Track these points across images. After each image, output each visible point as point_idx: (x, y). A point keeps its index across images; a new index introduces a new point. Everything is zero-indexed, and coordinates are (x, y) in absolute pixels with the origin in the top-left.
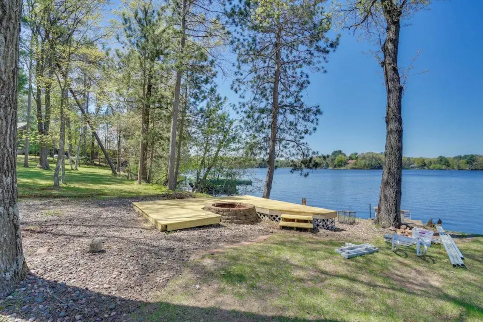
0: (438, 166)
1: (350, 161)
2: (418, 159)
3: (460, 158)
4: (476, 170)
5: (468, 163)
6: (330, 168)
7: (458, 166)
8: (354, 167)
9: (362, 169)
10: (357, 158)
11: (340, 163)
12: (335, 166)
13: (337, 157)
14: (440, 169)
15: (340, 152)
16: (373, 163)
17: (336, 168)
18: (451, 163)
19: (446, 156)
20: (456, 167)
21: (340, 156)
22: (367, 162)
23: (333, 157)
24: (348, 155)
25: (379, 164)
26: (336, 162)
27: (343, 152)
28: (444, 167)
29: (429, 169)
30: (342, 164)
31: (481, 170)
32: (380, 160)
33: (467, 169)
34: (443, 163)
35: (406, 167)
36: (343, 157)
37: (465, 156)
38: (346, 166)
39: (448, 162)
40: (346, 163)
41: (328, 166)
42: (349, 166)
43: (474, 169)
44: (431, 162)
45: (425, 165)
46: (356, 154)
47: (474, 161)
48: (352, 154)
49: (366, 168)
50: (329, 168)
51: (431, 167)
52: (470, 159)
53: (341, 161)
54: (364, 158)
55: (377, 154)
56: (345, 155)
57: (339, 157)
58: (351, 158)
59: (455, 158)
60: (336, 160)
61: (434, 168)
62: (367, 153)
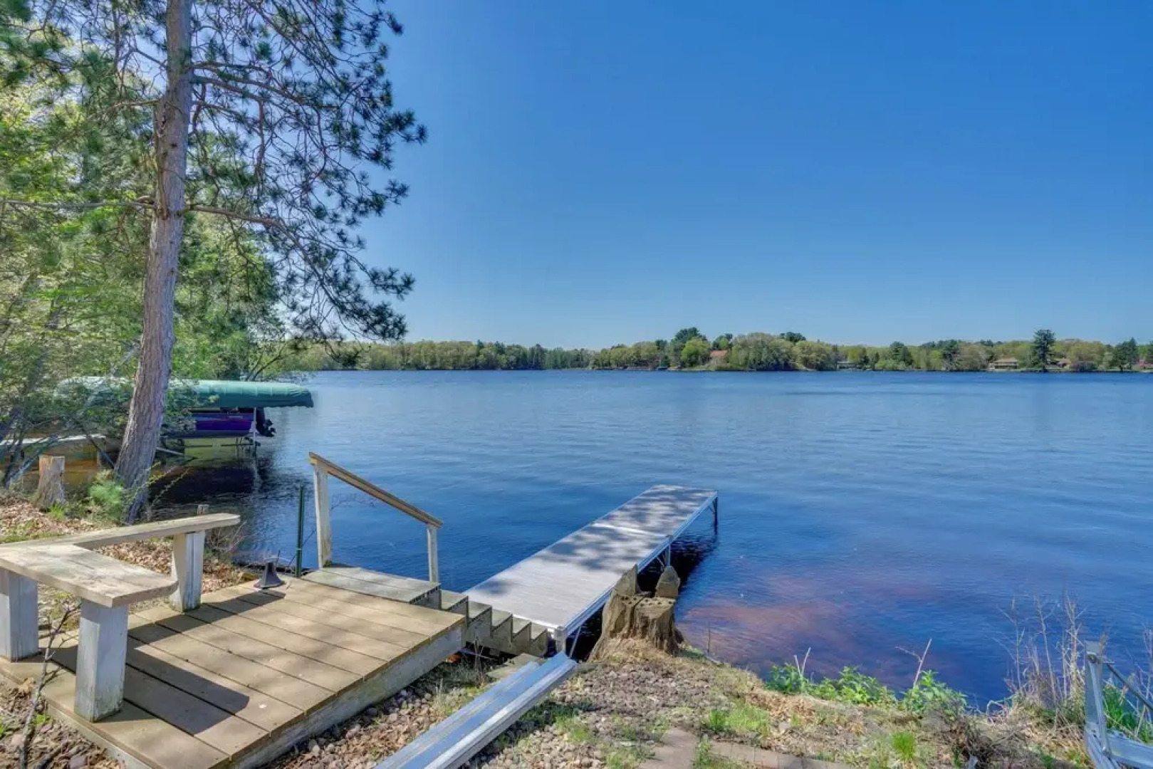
0: (891, 363)
1: (716, 354)
2: (854, 349)
3: (932, 346)
4: (958, 370)
5: (945, 356)
6: (672, 369)
7: (928, 364)
8: (724, 365)
9: (739, 371)
10: (730, 346)
11: (693, 358)
12: (683, 365)
13: (688, 342)
14: (894, 370)
15: (694, 332)
16: (764, 357)
17: (684, 370)
18: (915, 357)
19: (907, 343)
20: (923, 365)
21: (694, 340)
22: (752, 356)
23: (679, 343)
24: (712, 339)
25: (777, 359)
26: (684, 356)
27: (701, 332)
28: (901, 366)
29: (874, 370)
30: (695, 360)
31: (967, 371)
32: (778, 351)
33: (944, 369)
34: (900, 357)
35: (832, 366)
36: (700, 342)
37: (941, 342)
38: (706, 365)
39: (909, 355)
40: (706, 359)
41: (667, 364)
42: (713, 364)
43: (955, 368)
44: (878, 355)
45: (866, 361)
46: (729, 337)
47: (954, 353)
48: (721, 337)
49: (748, 369)
50: (670, 369)
51: (877, 366)
52: (948, 349)
53: (696, 353)
54: (744, 345)
55: (773, 339)
56: (705, 339)
57: (690, 345)
58: (717, 346)
59: (924, 347)
60: (685, 350)
61: (884, 367)
62: (752, 335)
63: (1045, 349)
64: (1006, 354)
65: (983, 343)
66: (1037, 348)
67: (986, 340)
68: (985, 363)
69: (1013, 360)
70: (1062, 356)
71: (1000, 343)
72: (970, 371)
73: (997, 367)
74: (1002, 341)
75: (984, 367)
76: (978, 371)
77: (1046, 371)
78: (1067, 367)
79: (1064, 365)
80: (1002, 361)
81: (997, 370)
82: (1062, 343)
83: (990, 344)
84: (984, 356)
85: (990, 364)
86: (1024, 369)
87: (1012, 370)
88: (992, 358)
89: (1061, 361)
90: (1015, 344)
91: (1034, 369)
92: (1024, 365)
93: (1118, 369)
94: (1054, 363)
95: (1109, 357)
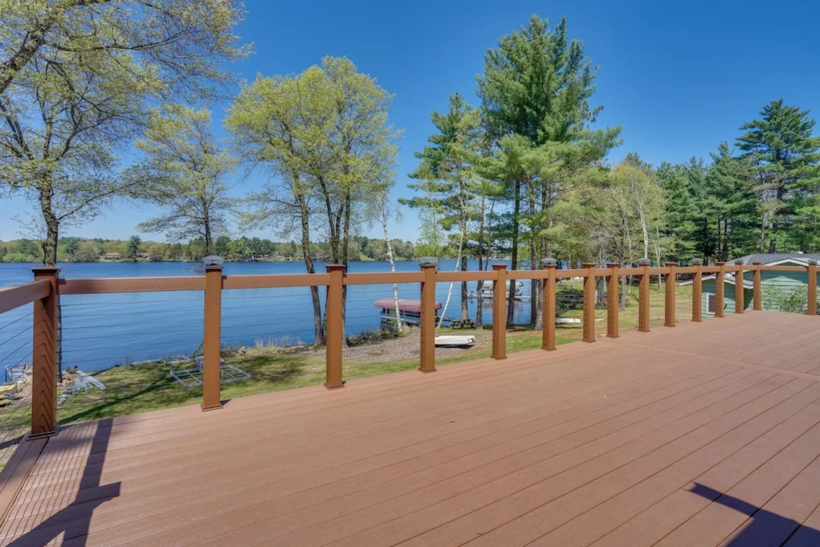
0: (19, 256)
4: (79, 261)
5: (67, 251)
14: (22, 262)
28: (29, 258)
31: (85, 262)
33: (66, 260)
34: (28, 251)
39: (37, 249)
43: (75, 260)
44: (5, 249)
47: (75, 249)
51: (5, 258)
52: (70, 246)
61: (12, 259)
63: (135, 248)
64: (112, 249)
65: (95, 240)
66: (131, 247)
67: (98, 237)
68: (98, 256)
69: (116, 254)
70: (145, 252)
71: (108, 241)
72: (87, 261)
73: (106, 259)
74: (110, 239)
75: (97, 258)
76: (92, 261)
77: (136, 261)
78: (148, 259)
79: (146, 257)
80: (109, 255)
81: (106, 261)
82: (145, 243)
83: (101, 241)
84: (97, 251)
85: (102, 257)
86: (123, 260)
87: (116, 261)
88: (102, 253)
89: (145, 254)
90: (119, 242)
91: (129, 260)
92: (124, 257)
93: (172, 259)
94: (140, 256)
95: (168, 253)
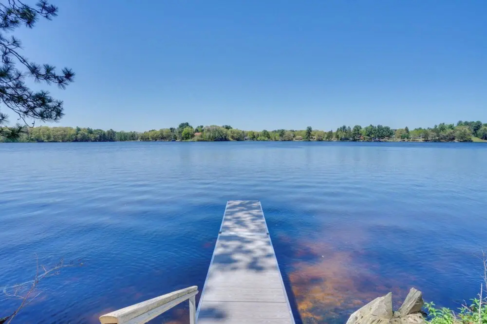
0: (263, 138)
1: (197, 134)
2: (250, 132)
3: (275, 131)
4: (285, 140)
5: (280, 135)
6: (178, 140)
7: (275, 138)
8: (200, 139)
9: (207, 141)
10: (203, 130)
11: (187, 136)
12: (183, 139)
13: (185, 129)
14: (264, 140)
15: (187, 124)
16: (217, 135)
17: (183, 141)
18: (270, 136)
19: (268, 131)
20: (273, 139)
21: (187, 128)
22: (212, 135)
23: (180, 130)
24: (195, 128)
25: (221, 136)
26: (183, 134)
27: (190, 124)
28: (266, 139)
29: (257, 140)
30: (188, 137)
32: (222, 133)
33: (280, 140)
34: (266, 136)
35: (242, 139)
36: (190, 129)
37: (278, 130)
38: (193, 139)
39: (269, 135)
40: (193, 136)
41: (176, 138)
42: (195, 138)
43: (283, 140)
44: (258, 135)
45: (254, 137)
46: (202, 127)
47: (283, 134)
48: (198, 127)
49: (210, 140)
50: (176, 141)
51: (258, 139)
52: (281, 133)
53: (188, 134)
54: (209, 130)
55: (220, 127)
56: (192, 128)
57: (186, 130)
58: (197, 131)
59: (273, 132)
60: (183, 132)
61: (261, 140)
62: (211, 126)
63: (309, 133)
64: (298, 135)
65: (291, 131)
66: (307, 133)
67: (292, 130)
68: (292, 138)
69: (300, 137)
70: (314, 136)
71: (296, 131)
72: (288, 141)
73: (296, 139)
74: (297, 130)
75: (292, 139)
76: (290, 141)
77: (310, 141)
78: (315, 139)
79: (314, 138)
80: (297, 137)
81: (296, 140)
82: (314, 131)
83: (293, 131)
84: (292, 135)
85: (294, 138)
86: (303, 140)
87: (301, 140)
88: (294, 136)
89: (314, 137)
90: (301, 131)
91: (307, 140)
92: (303, 139)
93: (328, 140)
94: (312, 138)
95: (326, 136)
